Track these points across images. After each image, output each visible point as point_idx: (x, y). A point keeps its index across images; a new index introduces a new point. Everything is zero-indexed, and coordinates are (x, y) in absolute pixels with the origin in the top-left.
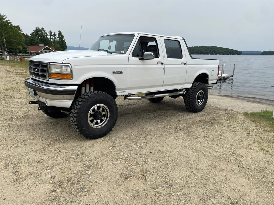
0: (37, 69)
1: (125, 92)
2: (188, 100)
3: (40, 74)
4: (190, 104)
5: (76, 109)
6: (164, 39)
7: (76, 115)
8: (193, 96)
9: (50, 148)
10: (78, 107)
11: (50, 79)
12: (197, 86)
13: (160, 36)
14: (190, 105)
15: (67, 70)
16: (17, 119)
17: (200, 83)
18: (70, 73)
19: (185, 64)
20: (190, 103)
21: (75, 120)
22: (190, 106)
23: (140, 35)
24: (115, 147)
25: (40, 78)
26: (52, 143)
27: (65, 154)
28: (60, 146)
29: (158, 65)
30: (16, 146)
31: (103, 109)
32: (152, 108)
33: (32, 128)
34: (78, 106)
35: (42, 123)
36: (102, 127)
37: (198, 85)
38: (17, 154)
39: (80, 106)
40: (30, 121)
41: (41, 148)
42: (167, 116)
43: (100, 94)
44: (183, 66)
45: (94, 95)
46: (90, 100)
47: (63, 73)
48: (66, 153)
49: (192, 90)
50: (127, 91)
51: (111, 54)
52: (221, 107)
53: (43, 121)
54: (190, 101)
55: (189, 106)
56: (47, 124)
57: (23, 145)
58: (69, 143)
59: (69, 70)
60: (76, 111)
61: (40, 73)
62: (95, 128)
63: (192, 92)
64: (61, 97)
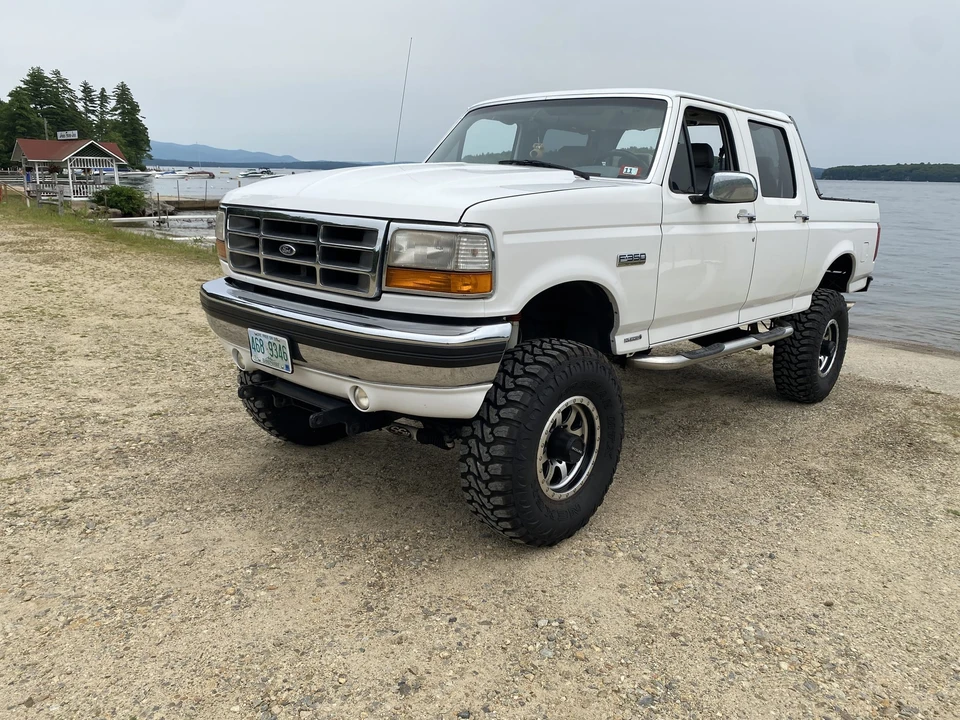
0: (295, 245)
1: (640, 337)
2: (793, 358)
3: (322, 270)
4: (800, 373)
5: (497, 424)
6: (749, 121)
7: (499, 450)
8: (812, 342)
9: (400, 605)
10: (511, 416)
11: (384, 295)
12: (825, 305)
13: (738, 109)
14: (800, 377)
15: (474, 253)
16: (142, 453)
17: (830, 291)
18: (485, 266)
19: (805, 219)
20: (800, 369)
21: (499, 472)
22: (800, 380)
23: (686, 103)
24: (669, 586)
25: (319, 285)
26: (384, 575)
27: (488, 635)
28: (433, 589)
29: (738, 223)
30: (233, 598)
31: (578, 417)
32: (636, 387)
33: (236, 494)
34: (509, 410)
35: (264, 470)
36: (577, 493)
37: (828, 300)
38: (270, 646)
39: (517, 411)
40: (206, 465)
41: (355, 604)
42: (725, 423)
43: (578, 352)
44: (799, 226)
45: (562, 359)
46: (552, 383)
47: (462, 267)
48: (487, 627)
49: (809, 320)
50: (644, 334)
51: (587, 179)
52: (875, 379)
53: (262, 461)
54: (800, 361)
55: (795, 379)
56: (290, 473)
57: (263, 593)
58: (456, 570)
59: (483, 254)
60: (503, 431)
61: (319, 266)
62: (555, 501)
63: (807, 325)
64: (445, 372)
